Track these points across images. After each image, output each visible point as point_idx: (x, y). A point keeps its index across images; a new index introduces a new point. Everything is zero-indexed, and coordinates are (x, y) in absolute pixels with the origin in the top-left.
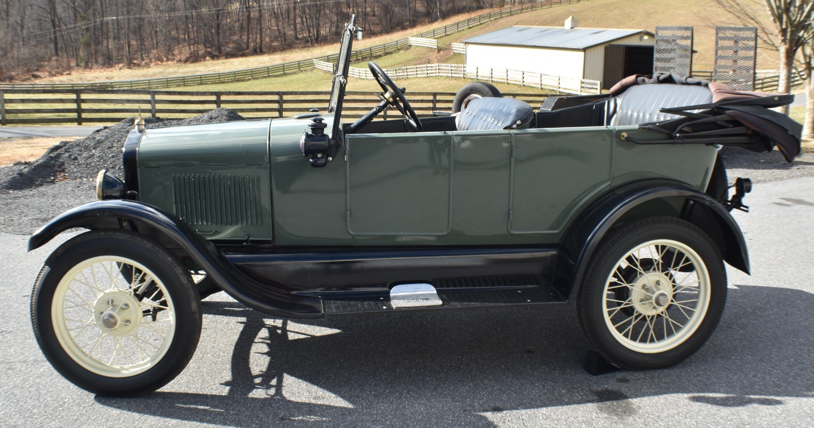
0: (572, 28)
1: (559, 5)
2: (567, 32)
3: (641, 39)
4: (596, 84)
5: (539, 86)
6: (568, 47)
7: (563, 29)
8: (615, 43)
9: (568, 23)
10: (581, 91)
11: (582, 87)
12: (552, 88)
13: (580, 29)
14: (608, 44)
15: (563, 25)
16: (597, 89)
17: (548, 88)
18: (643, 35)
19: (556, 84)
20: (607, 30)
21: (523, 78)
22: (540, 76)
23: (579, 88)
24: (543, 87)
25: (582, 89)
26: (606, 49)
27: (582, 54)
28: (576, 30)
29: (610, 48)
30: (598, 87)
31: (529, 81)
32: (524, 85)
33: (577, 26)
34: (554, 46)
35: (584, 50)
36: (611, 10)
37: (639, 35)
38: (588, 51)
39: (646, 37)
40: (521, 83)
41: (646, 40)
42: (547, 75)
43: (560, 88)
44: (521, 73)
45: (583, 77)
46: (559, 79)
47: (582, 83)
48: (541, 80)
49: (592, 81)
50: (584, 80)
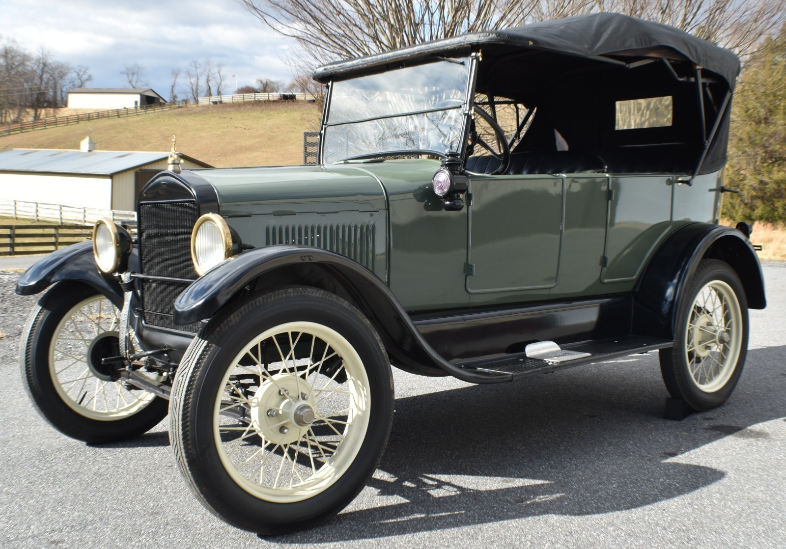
0: (89, 151)
1: (55, 126)
2: (84, 156)
4: (133, 216)
5: (59, 221)
6: (91, 172)
7: (80, 153)
8: (146, 168)
9: (85, 145)
12: (75, 223)
13: (100, 153)
14: (137, 170)
15: (78, 146)
17: (70, 222)
19: (81, 217)
20: (134, 153)
21: (37, 211)
24: (63, 221)
26: (137, 175)
27: (109, 181)
28: (95, 154)
29: (142, 174)
30: (135, 218)
31: (44, 214)
32: (38, 220)
33: (95, 149)
34: (73, 172)
35: (111, 176)
36: (120, 133)
38: (116, 178)
39: (181, 161)
40: (35, 218)
41: (182, 164)
42: (69, 207)
43: (85, 221)
44: (35, 205)
45: (112, 208)
46: (85, 211)
47: (114, 214)
48: (61, 213)
49: (127, 212)
50: (116, 212)
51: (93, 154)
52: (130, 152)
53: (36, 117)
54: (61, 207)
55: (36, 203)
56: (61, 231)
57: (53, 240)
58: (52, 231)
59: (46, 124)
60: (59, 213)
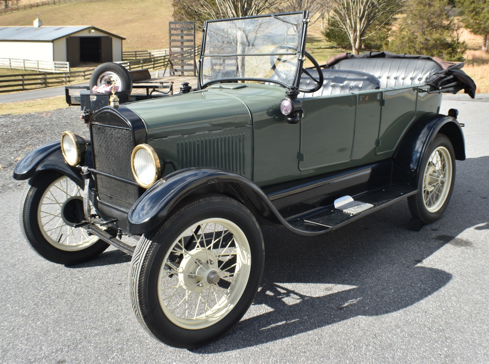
0: (39, 26)
2: (36, 29)
3: (90, 32)
4: (67, 64)
5: (23, 69)
6: (41, 39)
7: (34, 28)
8: (73, 35)
9: (36, 23)
10: (55, 70)
11: (55, 67)
12: (33, 69)
13: (45, 27)
14: (67, 37)
15: (32, 24)
16: (67, 67)
17: (30, 69)
18: (90, 29)
19: (36, 66)
20: (65, 27)
21: (10, 63)
22: (23, 61)
23: (54, 68)
24: (26, 69)
25: (56, 69)
26: (67, 40)
27: (51, 44)
28: (42, 28)
29: (70, 39)
30: (68, 66)
31: (14, 65)
32: (11, 69)
33: (42, 25)
34: (30, 39)
35: (53, 41)
36: (56, 14)
37: (88, 30)
38: (55, 42)
39: (93, 31)
40: (9, 67)
41: (93, 32)
42: (29, 60)
43: (39, 68)
44: (9, 60)
45: (54, 60)
46: (38, 62)
47: (55, 64)
48: (24, 64)
49: (63, 62)
50: (57, 62)
51: (41, 29)
52: (63, 26)
53: (7, 6)
54: (24, 60)
55: (10, 59)
56: (26, 77)
57: (21, 83)
58: (21, 78)
59: (12, 10)
60: (23, 64)
